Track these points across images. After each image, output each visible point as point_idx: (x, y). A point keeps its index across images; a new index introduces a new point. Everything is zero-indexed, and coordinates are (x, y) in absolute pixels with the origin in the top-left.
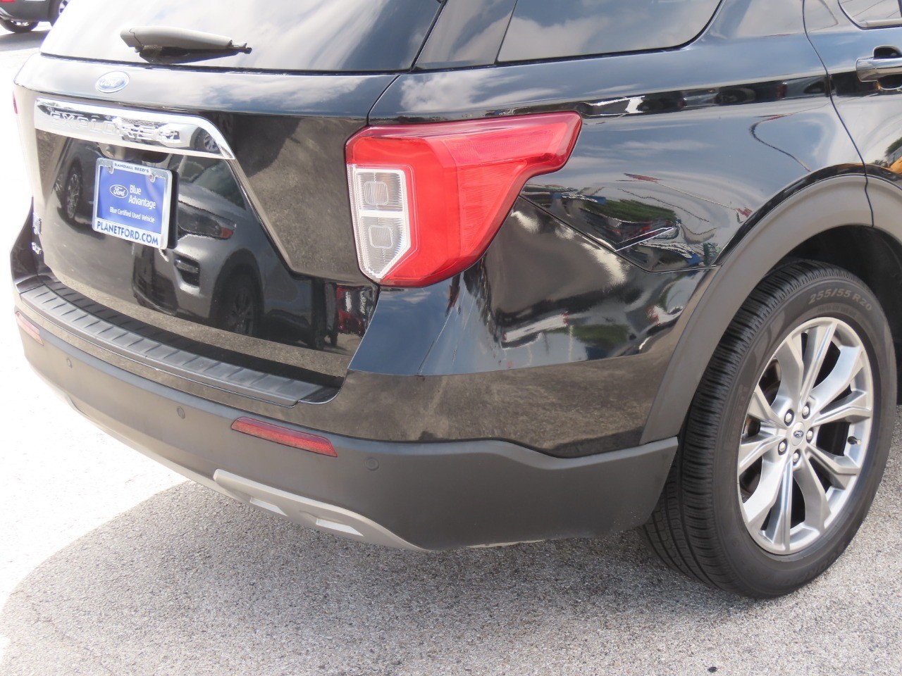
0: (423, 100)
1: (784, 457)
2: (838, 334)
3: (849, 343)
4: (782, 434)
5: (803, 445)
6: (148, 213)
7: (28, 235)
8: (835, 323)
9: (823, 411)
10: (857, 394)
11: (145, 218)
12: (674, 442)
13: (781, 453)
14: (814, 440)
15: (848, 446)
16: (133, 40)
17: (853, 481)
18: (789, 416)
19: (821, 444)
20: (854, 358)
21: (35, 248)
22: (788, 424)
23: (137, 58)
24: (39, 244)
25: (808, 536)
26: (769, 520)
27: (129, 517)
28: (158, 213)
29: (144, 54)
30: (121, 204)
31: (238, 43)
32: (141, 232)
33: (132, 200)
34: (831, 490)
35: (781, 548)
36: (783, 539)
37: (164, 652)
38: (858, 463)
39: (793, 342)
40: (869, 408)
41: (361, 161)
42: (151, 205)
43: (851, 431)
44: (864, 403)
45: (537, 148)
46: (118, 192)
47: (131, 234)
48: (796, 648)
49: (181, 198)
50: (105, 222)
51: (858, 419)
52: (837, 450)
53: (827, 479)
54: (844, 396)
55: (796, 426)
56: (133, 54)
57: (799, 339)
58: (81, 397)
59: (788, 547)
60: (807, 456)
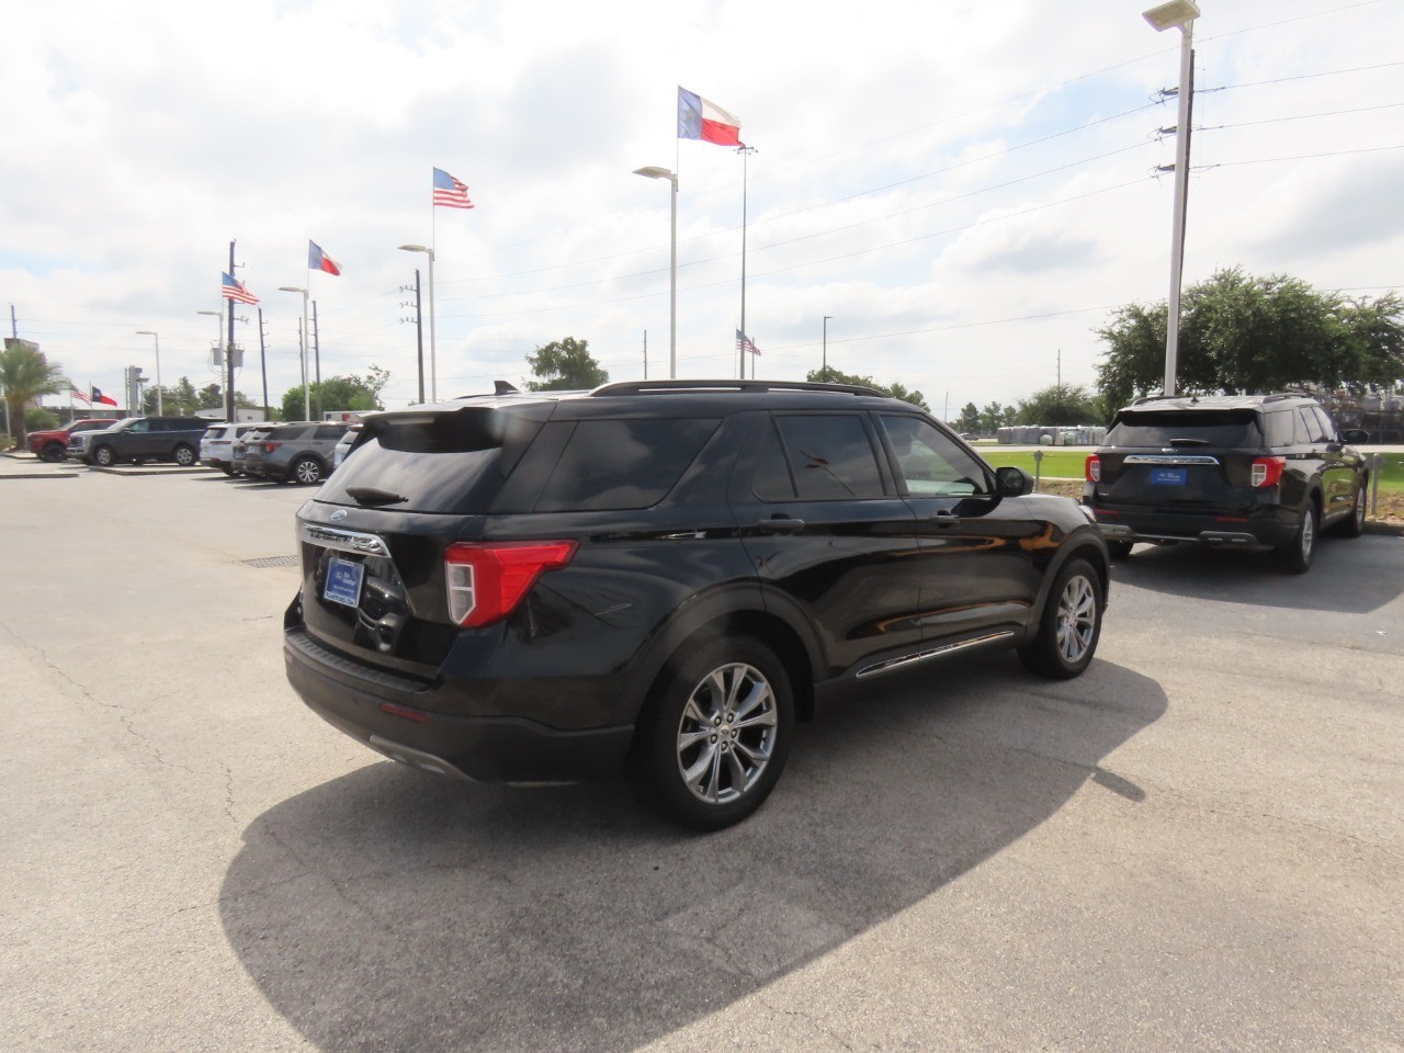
0: (497, 528)
1: (715, 745)
2: (749, 672)
3: (759, 680)
4: (713, 731)
5: (729, 739)
6: (351, 588)
7: (296, 603)
8: (747, 667)
9: (743, 719)
10: (767, 711)
11: (350, 591)
12: (632, 727)
13: (713, 743)
14: (737, 737)
15: (762, 743)
16: (352, 493)
17: (763, 765)
18: (718, 721)
19: (742, 740)
20: (762, 691)
21: (299, 610)
22: (718, 725)
23: (355, 502)
24: (302, 608)
25: (731, 796)
26: (705, 780)
27: (342, 780)
28: (355, 588)
29: (359, 501)
30: (339, 583)
31: (401, 496)
32: (346, 598)
33: (345, 581)
34: (750, 771)
35: (712, 800)
36: (713, 795)
37: (336, 852)
38: (768, 754)
39: (718, 677)
40: (774, 721)
41: (454, 560)
42: (353, 583)
43: (764, 734)
44: (770, 717)
45: (548, 558)
46: (338, 576)
47: (342, 599)
48: (710, 859)
49: (369, 582)
50: (330, 593)
51: (768, 727)
52: (754, 745)
53: (747, 762)
54: (757, 711)
55: (725, 727)
56: (353, 501)
57: (721, 675)
58: (311, 698)
59: (717, 801)
60: (732, 747)
